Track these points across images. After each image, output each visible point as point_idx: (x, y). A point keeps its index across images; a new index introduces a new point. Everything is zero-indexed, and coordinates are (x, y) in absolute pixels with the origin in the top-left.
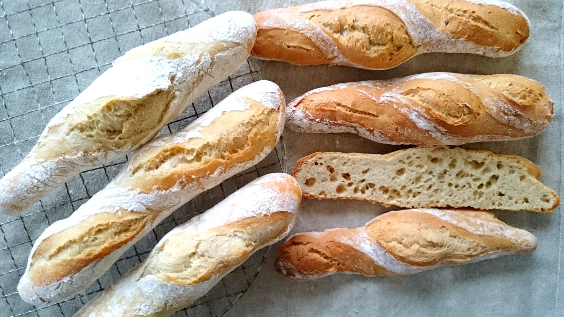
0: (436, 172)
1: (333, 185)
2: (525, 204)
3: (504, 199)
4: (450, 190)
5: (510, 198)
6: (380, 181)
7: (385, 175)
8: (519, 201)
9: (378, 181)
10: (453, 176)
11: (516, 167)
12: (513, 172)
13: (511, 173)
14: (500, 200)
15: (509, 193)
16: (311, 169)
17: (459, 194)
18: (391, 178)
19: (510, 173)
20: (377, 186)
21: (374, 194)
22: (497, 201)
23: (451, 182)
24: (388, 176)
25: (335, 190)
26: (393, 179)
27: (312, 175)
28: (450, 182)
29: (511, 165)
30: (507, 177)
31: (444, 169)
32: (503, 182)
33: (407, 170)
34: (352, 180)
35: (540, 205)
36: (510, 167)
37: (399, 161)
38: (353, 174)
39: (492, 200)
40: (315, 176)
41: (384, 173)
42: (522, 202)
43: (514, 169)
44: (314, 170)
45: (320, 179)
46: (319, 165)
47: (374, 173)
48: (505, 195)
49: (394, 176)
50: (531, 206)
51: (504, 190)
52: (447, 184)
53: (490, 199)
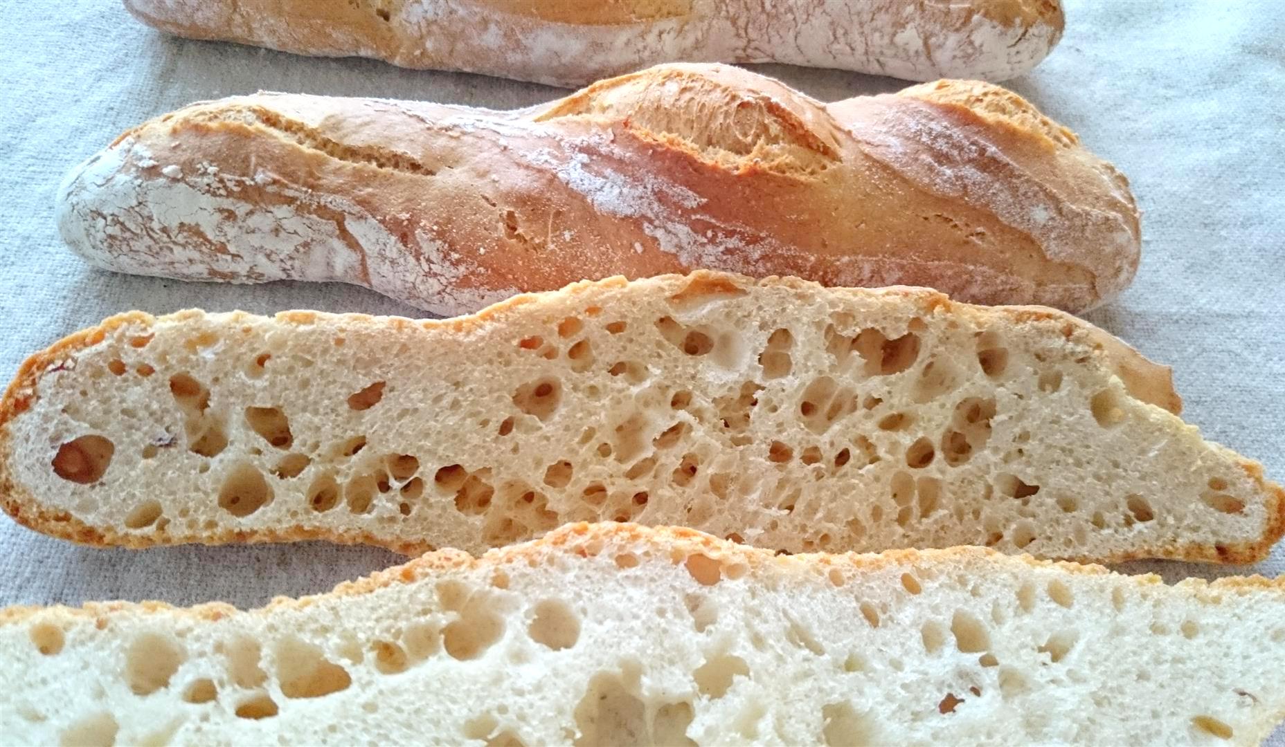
0: (704, 392)
1: (205, 469)
2: (1139, 526)
3: (1038, 511)
4: (780, 475)
5: (1068, 505)
6: (438, 443)
7: (462, 412)
8: (1107, 516)
9: (427, 444)
10: (789, 410)
11: (1065, 357)
12: (1055, 382)
13: (1049, 388)
14: (1022, 513)
15: (1056, 480)
16: (91, 393)
17: (825, 494)
18: (494, 426)
19: (1042, 387)
20: (428, 469)
21: (415, 511)
22: (1008, 520)
23: (783, 438)
24: (473, 415)
25: (215, 498)
26: (506, 428)
27: (94, 425)
28: (775, 438)
29: (1037, 347)
30: (1034, 402)
31: (742, 380)
32: (1017, 430)
33: (566, 388)
34: (296, 443)
35: (1205, 529)
36: (1038, 356)
37: (526, 344)
38: (304, 410)
39: (983, 516)
40: (112, 431)
41: (455, 405)
42: (1121, 519)
43: (1058, 367)
44: (105, 401)
45: (134, 443)
46: (131, 373)
47: (408, 406)
48: (1042, 492)
49: (504, 416)
50: (1170, 535)
51: (1029, 464)
52: (766, 448)
53: (977, 514)
